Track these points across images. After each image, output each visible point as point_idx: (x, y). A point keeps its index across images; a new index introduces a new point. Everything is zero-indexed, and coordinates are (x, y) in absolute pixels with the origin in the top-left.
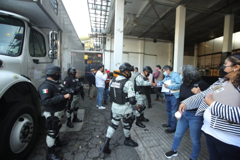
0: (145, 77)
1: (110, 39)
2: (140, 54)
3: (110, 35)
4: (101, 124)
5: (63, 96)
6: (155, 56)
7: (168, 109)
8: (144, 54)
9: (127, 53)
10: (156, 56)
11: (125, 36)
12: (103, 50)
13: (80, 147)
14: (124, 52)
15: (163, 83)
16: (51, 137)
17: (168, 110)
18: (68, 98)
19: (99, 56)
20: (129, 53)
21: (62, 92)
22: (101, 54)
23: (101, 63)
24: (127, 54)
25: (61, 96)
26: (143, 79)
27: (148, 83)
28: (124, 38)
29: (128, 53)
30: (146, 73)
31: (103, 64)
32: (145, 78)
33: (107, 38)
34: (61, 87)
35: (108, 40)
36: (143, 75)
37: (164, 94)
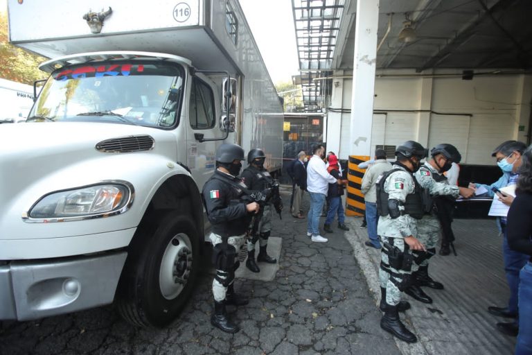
0: (436, 172)
1: (341, 81)
2: (419, 114)
3: (341, 72)
4: (316, 274)
5: (245, 207)
6: (468, 117)
7: (509, 266)
8: (433, 112)
9: (385, 112)
10: (471, 115)
11: (381, 72)
12: (324, 110)
13: (272, 316)
14: (376, 112)
15: (496, 190)
16: (220, 283)
17: (510, 268)
18: (255, 211)
19: (316, 122)
20: (389, 113)
21: (244, 197)
22: (320, 118)
23: (320, 138)
24: (384, 116)
25: (241, 205)
26: (431, 177)
27: (448, 188)
28: (377, 76)
29: (386, 114)
30: (442, 162)
31: (324, 141)
32: (436, 174)
33: (335, 81)
34: (241, 188)
35: (337, 85)
36: (430, 167)
37: (498, 221)
